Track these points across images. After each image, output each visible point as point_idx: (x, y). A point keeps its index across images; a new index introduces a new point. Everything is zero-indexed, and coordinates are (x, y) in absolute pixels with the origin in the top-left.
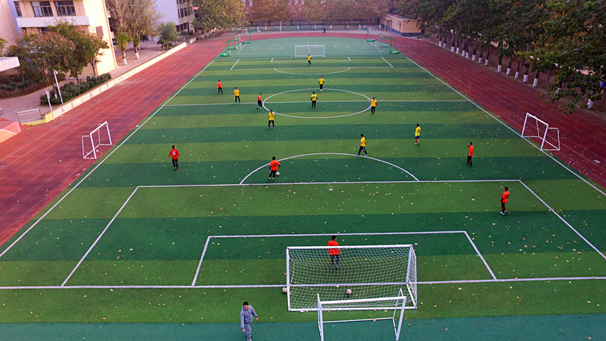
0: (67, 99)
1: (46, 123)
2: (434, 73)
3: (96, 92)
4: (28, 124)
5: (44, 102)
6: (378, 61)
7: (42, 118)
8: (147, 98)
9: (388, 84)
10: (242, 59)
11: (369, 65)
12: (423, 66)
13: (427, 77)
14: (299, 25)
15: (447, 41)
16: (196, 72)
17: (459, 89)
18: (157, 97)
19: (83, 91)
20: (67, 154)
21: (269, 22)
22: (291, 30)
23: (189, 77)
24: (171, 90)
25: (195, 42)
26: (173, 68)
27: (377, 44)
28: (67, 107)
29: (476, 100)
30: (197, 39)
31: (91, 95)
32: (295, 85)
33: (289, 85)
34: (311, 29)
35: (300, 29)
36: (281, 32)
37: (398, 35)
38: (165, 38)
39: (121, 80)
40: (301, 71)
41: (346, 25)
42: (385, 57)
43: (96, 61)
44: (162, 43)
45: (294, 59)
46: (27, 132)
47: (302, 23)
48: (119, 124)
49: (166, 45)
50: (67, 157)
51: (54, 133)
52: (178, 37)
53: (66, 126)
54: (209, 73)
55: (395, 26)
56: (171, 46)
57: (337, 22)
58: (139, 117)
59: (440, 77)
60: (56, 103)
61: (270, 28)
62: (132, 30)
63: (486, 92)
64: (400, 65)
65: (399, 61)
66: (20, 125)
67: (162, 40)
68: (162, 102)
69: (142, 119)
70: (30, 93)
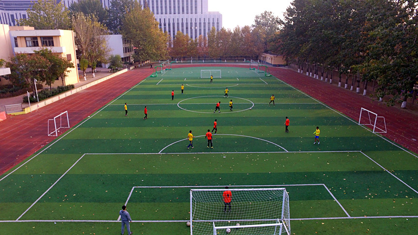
0: (42, 99)
1: (25, 114)
2: (296, 87)
3: (63, 96)
4: (12, 114)
5: (25, 101)
6: (258, 80)
7: (22, 111)
8: (98, 100)
9: (264, 93)
10: (165, 78)
11: (251, 83)
12: (288, 83)
13: (291, 90)
14: (205, 60)
15: (304, 68)
16: (133, 86)
17: (313, 97)
18: (105, 100)
19: (54, 94)
20: (37, 133)
21: (184, 58)
22: (199, 63)
23: (128, 89)
24: (115, 96)
25: (134, 69)
26: (118, 83)
27: (256, 71)
28: (42, 104)
29: (325, 103)
30: (135, 67)
31: (59, 98)
32: (200, 93)
33: (196, 93)
34: (212, 63)
35: (205, 62)
36: (192, 64)
37: (271, 66)
38: (113, 65)
39: (81, 90)
40: (205, 86)
41: (236, 60)
42: (262, 78)
43: (65, 76)
44: (111, 68)
45: (200, 79)
46: (10, 119)
47: (206, 59)
48: (76, 115)
49: (114, 69)
50: (36, 135)
51: (30, 120)
52: (122, 65)
53: (39, 116)
54: (142, 86)
55: (268, 61)
56: (117, 70)
57: (230, 58)
58: (91, 112)
59: (300, 90)
60: (33, 102)
61: (185, 61)
62: (91, 58)
63: (332, 98)
64: (272, 83)
65: (272, 80)
66: (6, 114)
67: (111, 66)
68: (107, 103)
69: (92, 113)
70: (17, 96)
